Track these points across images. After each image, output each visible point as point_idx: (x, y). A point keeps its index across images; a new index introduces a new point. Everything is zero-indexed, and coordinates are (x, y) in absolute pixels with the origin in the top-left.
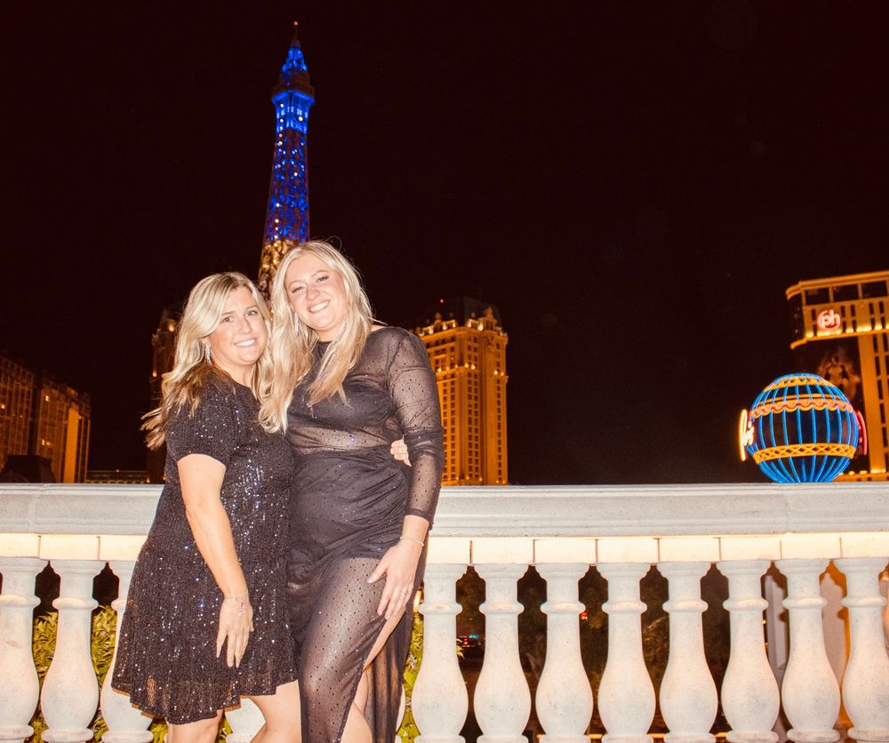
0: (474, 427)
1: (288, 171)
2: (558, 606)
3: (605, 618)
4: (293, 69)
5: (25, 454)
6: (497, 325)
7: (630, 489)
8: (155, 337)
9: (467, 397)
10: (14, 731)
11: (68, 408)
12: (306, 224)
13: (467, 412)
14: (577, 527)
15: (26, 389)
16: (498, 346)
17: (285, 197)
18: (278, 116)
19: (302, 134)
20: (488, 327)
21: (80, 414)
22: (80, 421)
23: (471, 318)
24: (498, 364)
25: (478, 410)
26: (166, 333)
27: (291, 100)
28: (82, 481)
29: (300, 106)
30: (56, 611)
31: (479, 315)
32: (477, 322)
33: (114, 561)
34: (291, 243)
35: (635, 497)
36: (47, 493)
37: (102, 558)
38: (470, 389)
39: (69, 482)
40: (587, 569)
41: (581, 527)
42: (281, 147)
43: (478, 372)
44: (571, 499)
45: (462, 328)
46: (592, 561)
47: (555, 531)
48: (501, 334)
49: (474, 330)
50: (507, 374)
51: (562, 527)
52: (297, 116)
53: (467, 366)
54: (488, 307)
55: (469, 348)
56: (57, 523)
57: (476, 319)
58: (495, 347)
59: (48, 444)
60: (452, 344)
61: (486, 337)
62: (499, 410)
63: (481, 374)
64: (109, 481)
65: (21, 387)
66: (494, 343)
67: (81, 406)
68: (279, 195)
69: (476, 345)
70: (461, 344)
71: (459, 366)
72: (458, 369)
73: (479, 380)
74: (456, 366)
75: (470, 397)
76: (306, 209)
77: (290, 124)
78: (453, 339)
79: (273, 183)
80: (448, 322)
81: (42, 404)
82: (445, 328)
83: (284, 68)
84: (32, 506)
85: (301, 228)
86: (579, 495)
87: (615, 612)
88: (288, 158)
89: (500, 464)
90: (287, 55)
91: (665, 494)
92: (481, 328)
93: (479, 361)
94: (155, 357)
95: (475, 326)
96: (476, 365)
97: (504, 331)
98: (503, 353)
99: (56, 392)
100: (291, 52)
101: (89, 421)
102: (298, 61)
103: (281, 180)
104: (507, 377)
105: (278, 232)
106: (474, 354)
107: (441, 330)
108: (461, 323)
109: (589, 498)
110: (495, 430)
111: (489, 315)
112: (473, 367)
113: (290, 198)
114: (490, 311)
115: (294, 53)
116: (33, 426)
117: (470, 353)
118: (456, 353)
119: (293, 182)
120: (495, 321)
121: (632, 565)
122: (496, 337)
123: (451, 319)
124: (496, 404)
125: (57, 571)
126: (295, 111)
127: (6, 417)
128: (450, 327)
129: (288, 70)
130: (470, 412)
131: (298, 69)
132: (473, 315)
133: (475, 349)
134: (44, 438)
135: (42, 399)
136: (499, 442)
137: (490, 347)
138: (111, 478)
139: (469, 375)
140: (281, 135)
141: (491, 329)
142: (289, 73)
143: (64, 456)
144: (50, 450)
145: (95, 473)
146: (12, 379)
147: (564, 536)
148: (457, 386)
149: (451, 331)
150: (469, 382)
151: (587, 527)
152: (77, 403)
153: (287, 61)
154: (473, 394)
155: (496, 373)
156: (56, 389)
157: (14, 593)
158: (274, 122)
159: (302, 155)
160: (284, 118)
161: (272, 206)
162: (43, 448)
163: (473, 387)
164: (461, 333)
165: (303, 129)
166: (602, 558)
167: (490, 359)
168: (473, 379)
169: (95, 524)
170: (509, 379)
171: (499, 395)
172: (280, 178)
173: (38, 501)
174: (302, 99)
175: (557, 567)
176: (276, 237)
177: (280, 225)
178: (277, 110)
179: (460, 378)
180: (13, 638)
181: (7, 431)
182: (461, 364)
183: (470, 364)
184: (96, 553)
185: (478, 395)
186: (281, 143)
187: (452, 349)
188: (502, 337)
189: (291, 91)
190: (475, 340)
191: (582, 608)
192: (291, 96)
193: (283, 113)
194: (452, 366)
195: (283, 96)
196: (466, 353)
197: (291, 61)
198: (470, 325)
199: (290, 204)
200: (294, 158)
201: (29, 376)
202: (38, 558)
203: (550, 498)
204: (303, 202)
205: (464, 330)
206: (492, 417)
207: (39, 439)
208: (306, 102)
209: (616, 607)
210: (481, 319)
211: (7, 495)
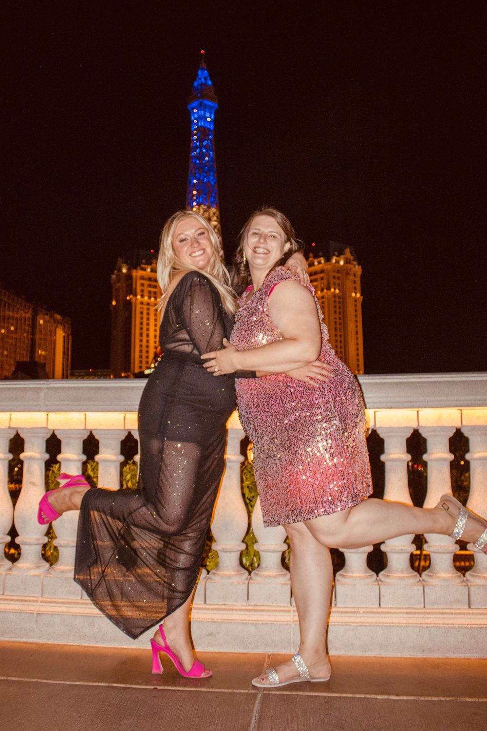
0: (338, 333)
1: (201, 156)
2: (392, 456)
3: (425, 464)
4: (202, 84)
5: (28, 360)
6: (354, 260)
7: (441, 376)
8: (114, 277)
9: (333, 312)
10: (36, 540)
11: (56, 329)
12: (215, 194)
13: (333, 323)
14: (405, 402)
15: (27, 316)
16: (355, 275)
17: (200, 175)
18: (193, 118)
19: (209, 130)
20: (347, 262)
21: (64, 332)
22: (64, 337)
23: (334, 255)
24: (355, 288)
25: (342, 321)
26: (120, 274)
27: (201, 107)
28: (67, 377)
29: (207, 110)
30: (60, 462)
31: (341, 253)
32: (339, 259)
33: (95, 429)
34: (205, 207)
35: (444, 381)
36: (51, 386)
37: (87, 428)
38: (335, 307)
39: (58, 379)
40: (412, 431)
41: (407, 402)
42: (195, 140)
43: (341, 294)
44: (400, 383)
45: (328, 263)
46: (415, 425)
47: (389, 405)
48: (357, 267)
49: (337, 265)
50: (362, 294)
51: (394, 402)
52: (206, 118)
53: (332, 290)
54: (347, 248)
55: (334, 277)
56: (58, 405)
57: (338, 256)
58: (353, 276)
59: (43, 353)
60: (322, 275)
61: (346, 269)
62: (356, 321)
63: (343, 296)
64: (86, 377)
65: (23, 315)
66: (352, 273)
67: (64, 326)
68: (195, 174)
69: (339, 275)
70: (328, 276)
71: (327, 290)
72: (326, 293)
73: (341, 301)
74: (325, 291)
75: (335, 312)
76: (215, 183)
77: (202, 123)
78: (322, 271)
79: (191, 166)
80: (318, 259)
81: (38, 325)
82: (316, 263)
83: (196, 84)
84: (42, 394)
85: (212, 197)
86: (405, 380)
87: (432, 460)
88: (201, 147)
89: (358, 360)
90: (196, 75)
91: (465, 379)
92: (342, 263)
93: (341, 287)
94: (114, 290)
95: (337, 262)
96: (339, 289)
97: (359, 264)
98: (358, 280)
99: (47, 317)
100: (200, 72)
101: (70, 337)
102: (205, 79)
103: (196, 164)
104: (362, 297)
105: (196, 200)
106: (337, 281)
107: (313, 265)
108: (328, 260)
109: (412, 383)
110: (354, 336)
111: (348, 253)
112: (337, 291)
113: (203, 176)
114: (348, 251)
115: (202, 73)
116: (33, 341)
117: (335, 281)
118: (325, 281)
119: (205, 164)
120: (352, 258)
121: (443, 428)
122: (353, 269)
123: (321, 257)
124: (354, 317)
125: (59, 437)
126: (205, 114)
127: (15, 336)
128: (319, 263)
129: (199, 85)
130: (336, 323)
131: (206, 84)
132: (336, 253)
133: (339, 278)
134: (40, 348)
135: (38, 323)
136: (357, 344)
137: (349, 276)
138: (86, 375)
139: (335, 296)
140: (195, 132)
141: (350, 263)
142: (199, 87)
143: (54, 361)
144: (45, 357)
145: (76, 372)
146: (18, 309)
147: (396, 408)
148: (326, 305)
149: (321, 266)
150: (335, 302)
151: (411, 402)
152: (62, 324)
153: (197, 79)
154: (338, 310)
155: (354, 295)
156: (47, 315)
157: (32, 451)
158: (190, 123)
159: (210, 145)
160: (197, 119)
161: (191, 181)
162: (40, 356)
163: (337, 305)
164: (328, 267)
165: (210, 126)
166: (422, 423)
167: (349, 284)
168: (337, 300)
169: (83, 405)
170: (363, 299)
171: (356, 311)
172: (195, 162)
173: (46, 391)
174: (209, 106)
175: (391, 430)
176: (194, 204)
177: (198, 195)
178: (192, 114)
179: (328, 300)
180: (33, 480)
181: (16, 345)
182: (329, 289)
183: (335, 289)
184: (84, 424)
185: (341, 311)
186: (195, 137)
187: (322, 279)
188: (357, 269)
189: (201, 100)
190: (338, 272)
191: (409, 457)
192: (201, 103)
193: (196, 116)
194: (322, 290)
195: (196, 103)
196: (332, 281)
197: (200, 79)
198: (334, 261)
199: (204, 180)
200: (205, 147)
201: (29, 307)
202: (47, 428)
203: (385, 383)
204: (212, 179)
205: (330, 265)
206: (351, 326)
207: (37, 349)
208: (212, 107)
209: (433, 457)
210: (342, 256)
211: (26, 388)
